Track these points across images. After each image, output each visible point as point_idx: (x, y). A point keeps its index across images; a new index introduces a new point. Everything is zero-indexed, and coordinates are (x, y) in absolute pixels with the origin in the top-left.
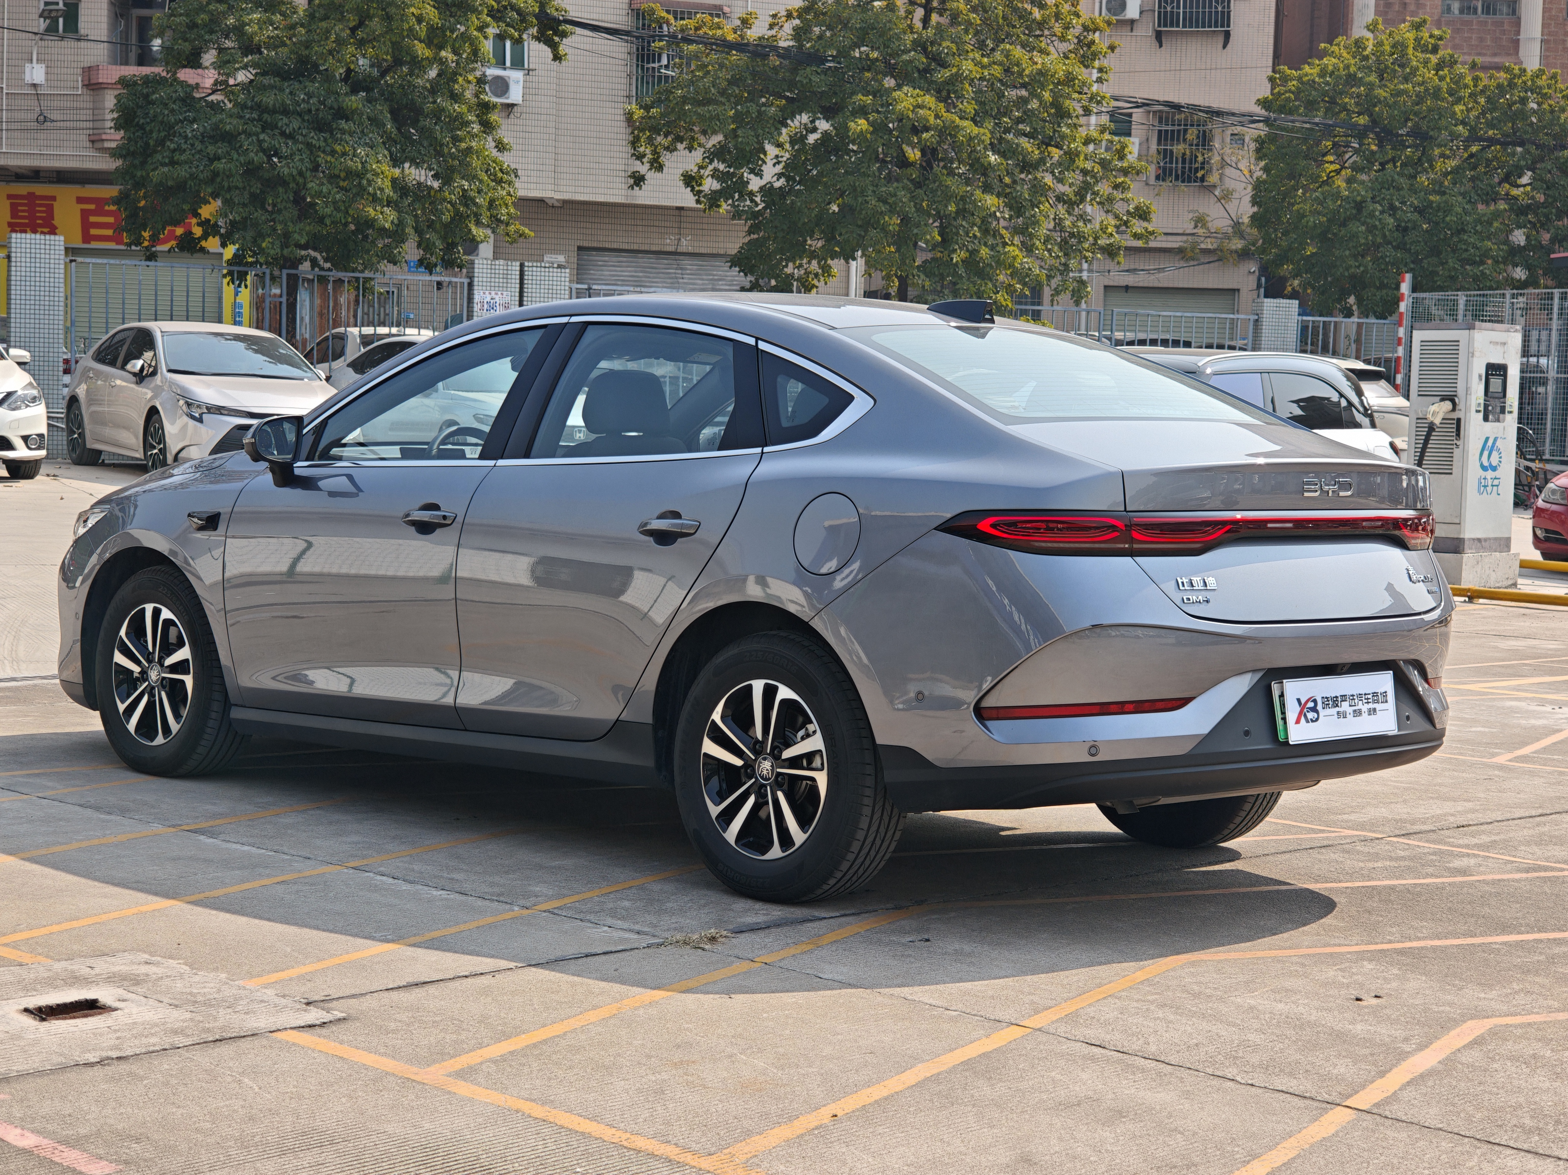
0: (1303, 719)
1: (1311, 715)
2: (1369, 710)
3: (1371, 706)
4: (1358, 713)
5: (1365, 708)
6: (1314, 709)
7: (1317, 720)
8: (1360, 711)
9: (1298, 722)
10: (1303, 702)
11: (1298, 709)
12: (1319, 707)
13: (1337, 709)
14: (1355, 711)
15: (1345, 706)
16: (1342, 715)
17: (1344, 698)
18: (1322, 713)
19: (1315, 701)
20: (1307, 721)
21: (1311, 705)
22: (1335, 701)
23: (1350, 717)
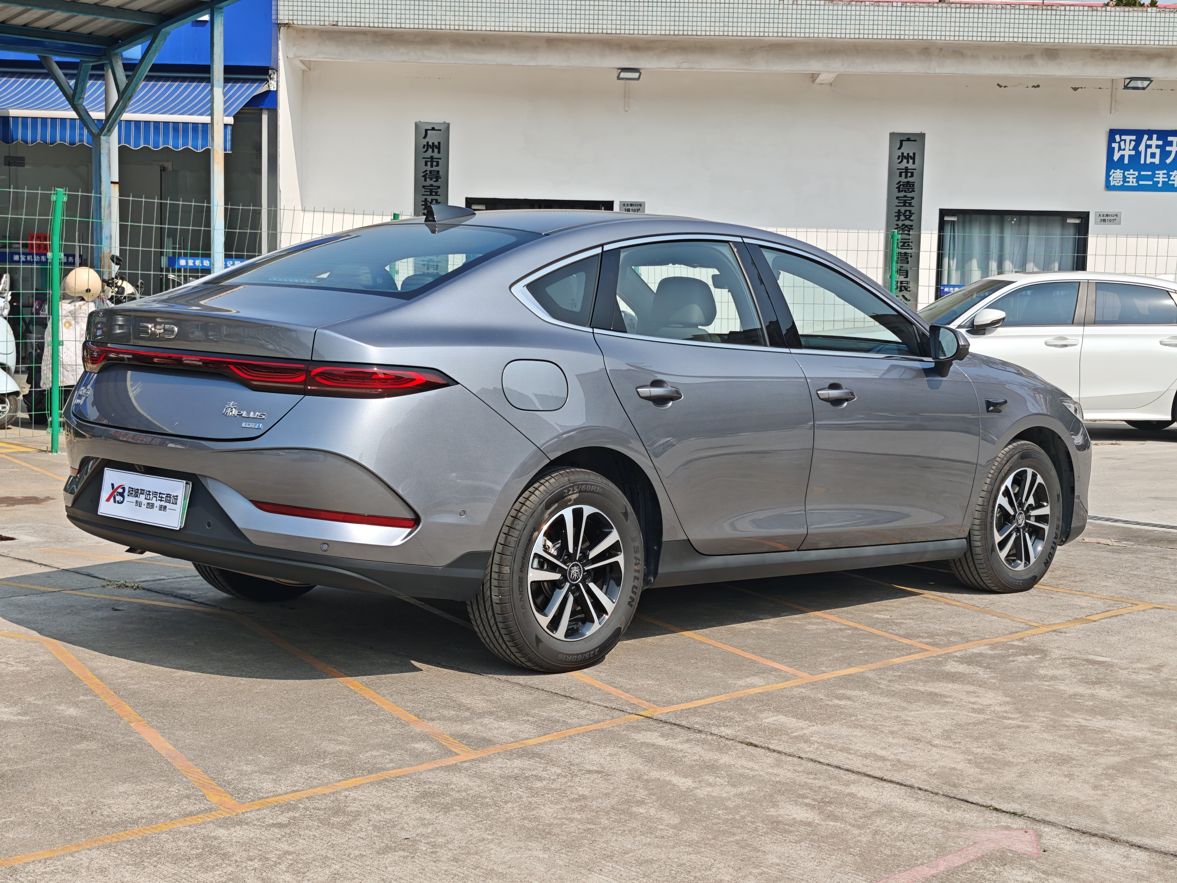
0: (112, 499)
1: (118, 498)
2: (161, 506)
3: (163, 503)
4: (151, 506)
5: (158, 504)
6: (122, 495)
7: (122, 502)
8: (153, 505)
9: (108, 500)
10: (115, 487)
11: (111, 491)
12: (126, 494)
13: (136, 499)
14: (148, 504)
15: (142, 498)
16: (139, 504)
17: (142, 491)
18: (127, 498)
19: (124, 489)
20: (115, 502)
21: (120, 490)
22: (136, 492)
23: (144, 507)
